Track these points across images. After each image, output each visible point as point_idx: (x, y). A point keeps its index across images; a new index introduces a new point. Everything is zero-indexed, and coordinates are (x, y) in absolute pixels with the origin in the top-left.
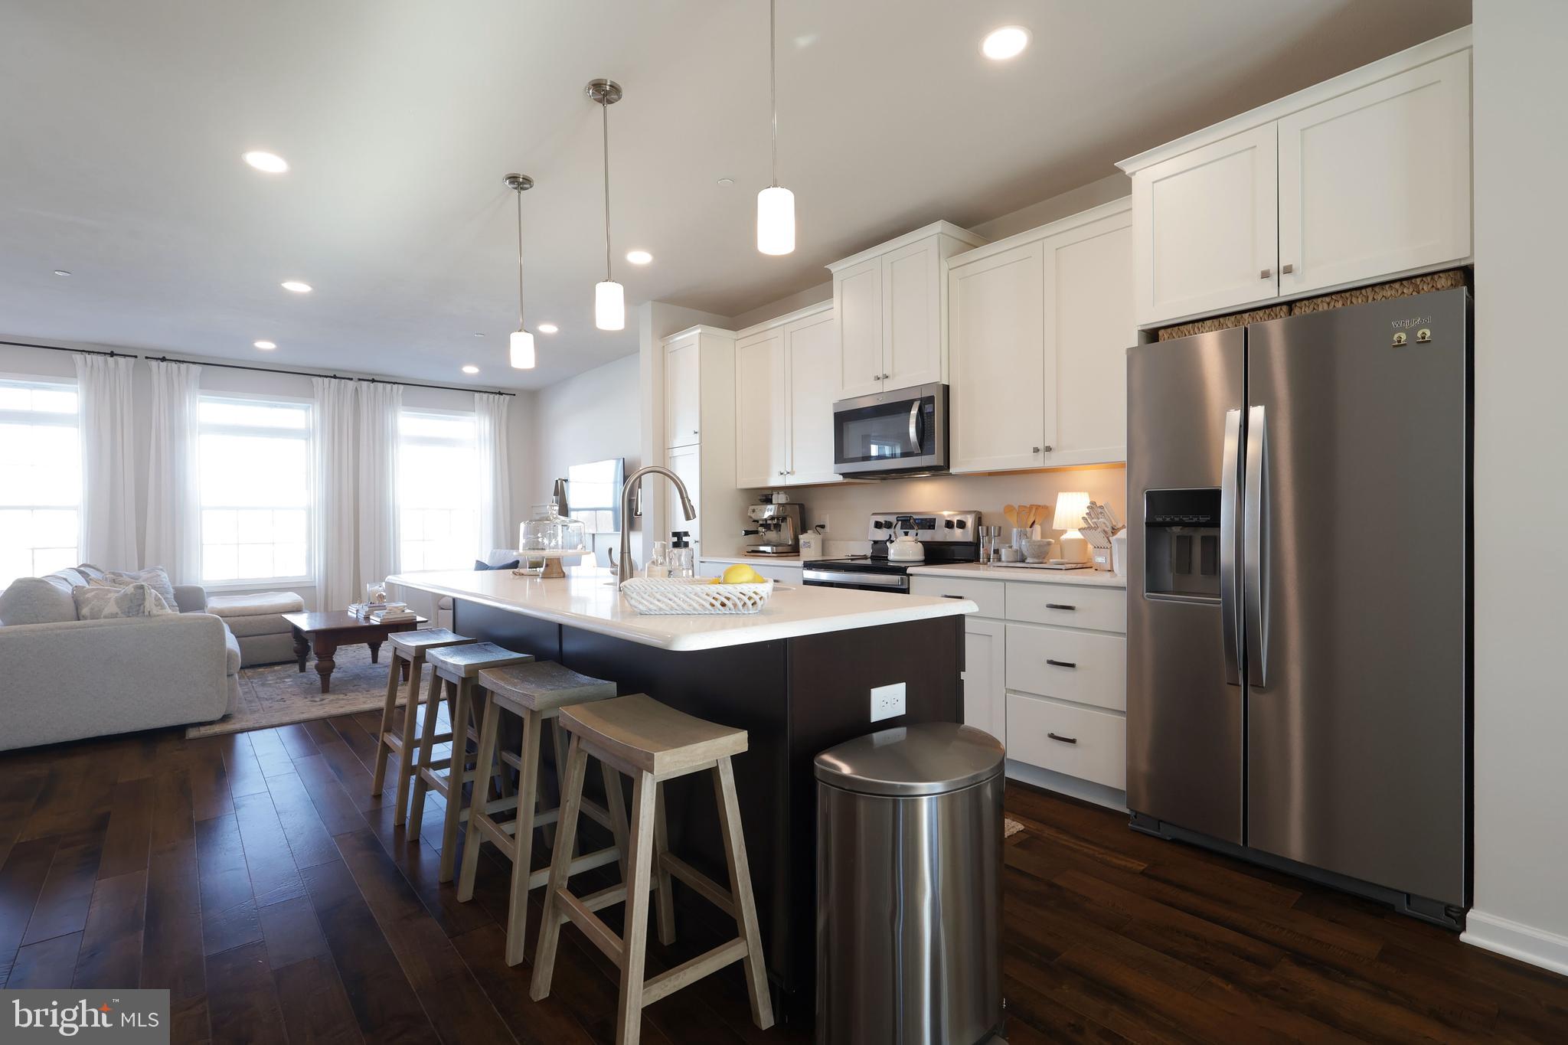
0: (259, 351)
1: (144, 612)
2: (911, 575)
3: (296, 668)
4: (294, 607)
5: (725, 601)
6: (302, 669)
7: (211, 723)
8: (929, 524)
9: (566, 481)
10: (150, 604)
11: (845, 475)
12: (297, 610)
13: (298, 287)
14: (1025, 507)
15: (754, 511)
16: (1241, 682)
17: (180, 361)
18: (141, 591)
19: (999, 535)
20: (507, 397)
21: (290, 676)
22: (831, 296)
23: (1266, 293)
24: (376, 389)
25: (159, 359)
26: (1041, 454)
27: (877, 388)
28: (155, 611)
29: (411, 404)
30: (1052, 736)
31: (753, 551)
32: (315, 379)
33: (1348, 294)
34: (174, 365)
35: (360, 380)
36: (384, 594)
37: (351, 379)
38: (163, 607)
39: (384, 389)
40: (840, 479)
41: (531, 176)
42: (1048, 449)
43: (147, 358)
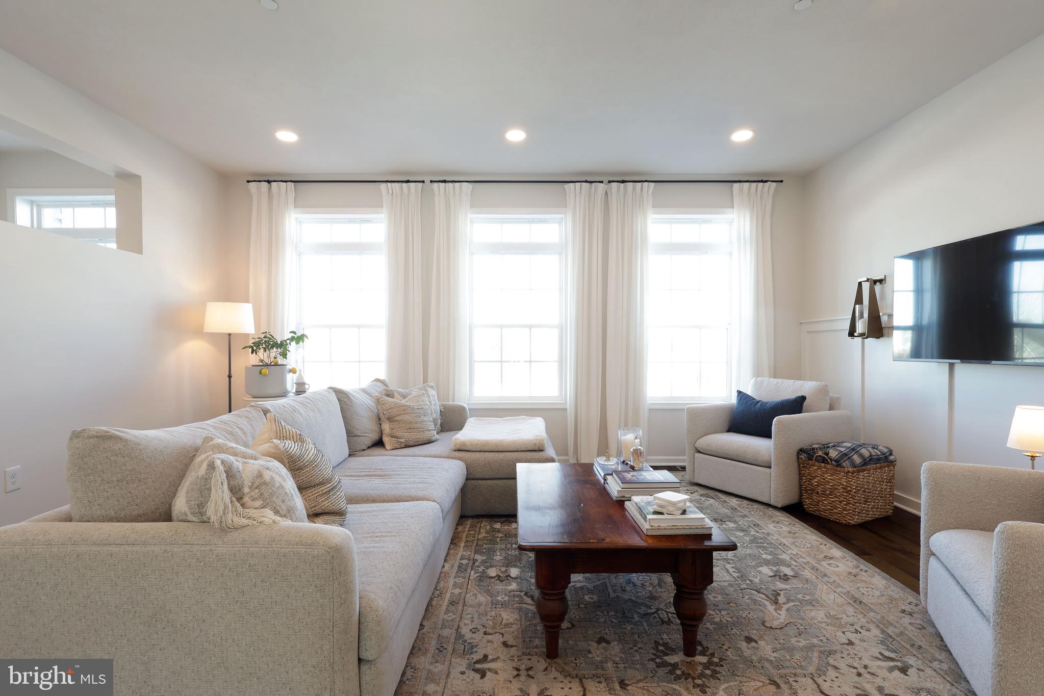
9: (880, 281)
17: (455, 182)
20: (774, 185)
24: (626, 189)
25: (441, 181)
29: (659, 205)
32: (567, 186)
34: (451, 185)
35: (610, 182)
37: (602, 182)
39: (634, 189)
43: (431, 182)
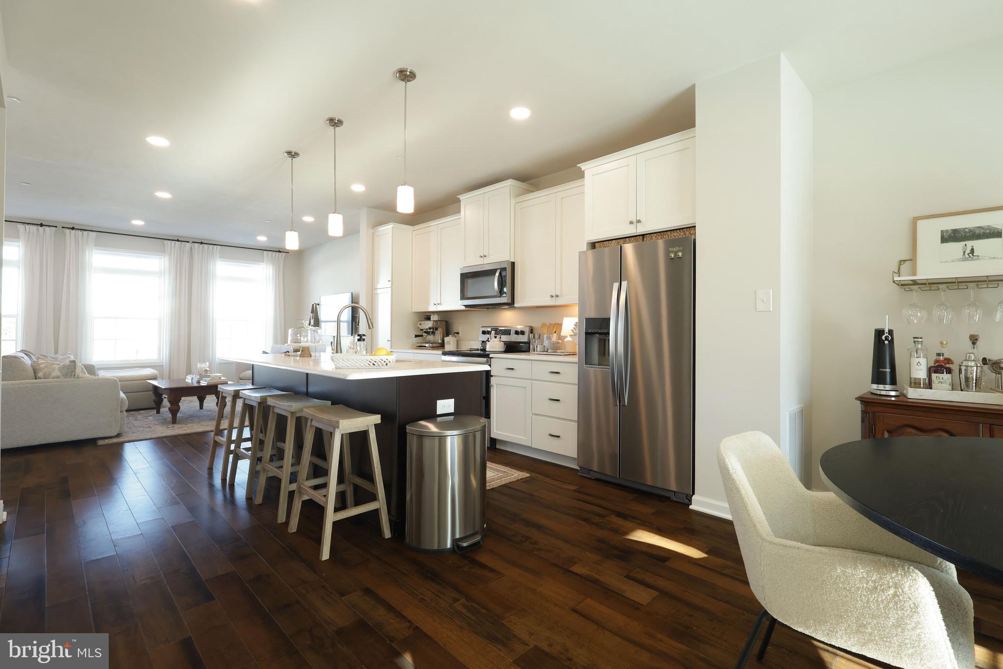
0: (134, 225)
1: (75, 375)
2: (492, 358)
3: (155, 411)
4: (152, 376)
5: (375, 363)
6: (158, 412)
7: (111, 437)
8: (507, 332)
9: (318, 304)
10: (78, 371)
11: (466, 306)
12: (155, 378)
13: (163, 195)
14: (552, 324)
15: (420, 324)
16: (618, 404)
17: (83, 230)
18: (74, 364)
19: (539, 338)
20: (284, 254)
21: (151, 416)
22: (460, 212)
23: (631, 231)
24: (203, 248)
25: (70, 228)
26: (554, 298)
27: (481, 261)
28: (81, 375)
29: (224, 257)
30: (551, 435)
31: (420, 346)
32: (166, 242)
33: (662, 233)
34: (80, 232)
35: (193, 242)
36: (208, 369)
37: (188, 242)
38: (85, 373)
39: (208, 248)
40: (464, 308)
41: (298, 151)
42: (557, 296)
43: (63, 227)
